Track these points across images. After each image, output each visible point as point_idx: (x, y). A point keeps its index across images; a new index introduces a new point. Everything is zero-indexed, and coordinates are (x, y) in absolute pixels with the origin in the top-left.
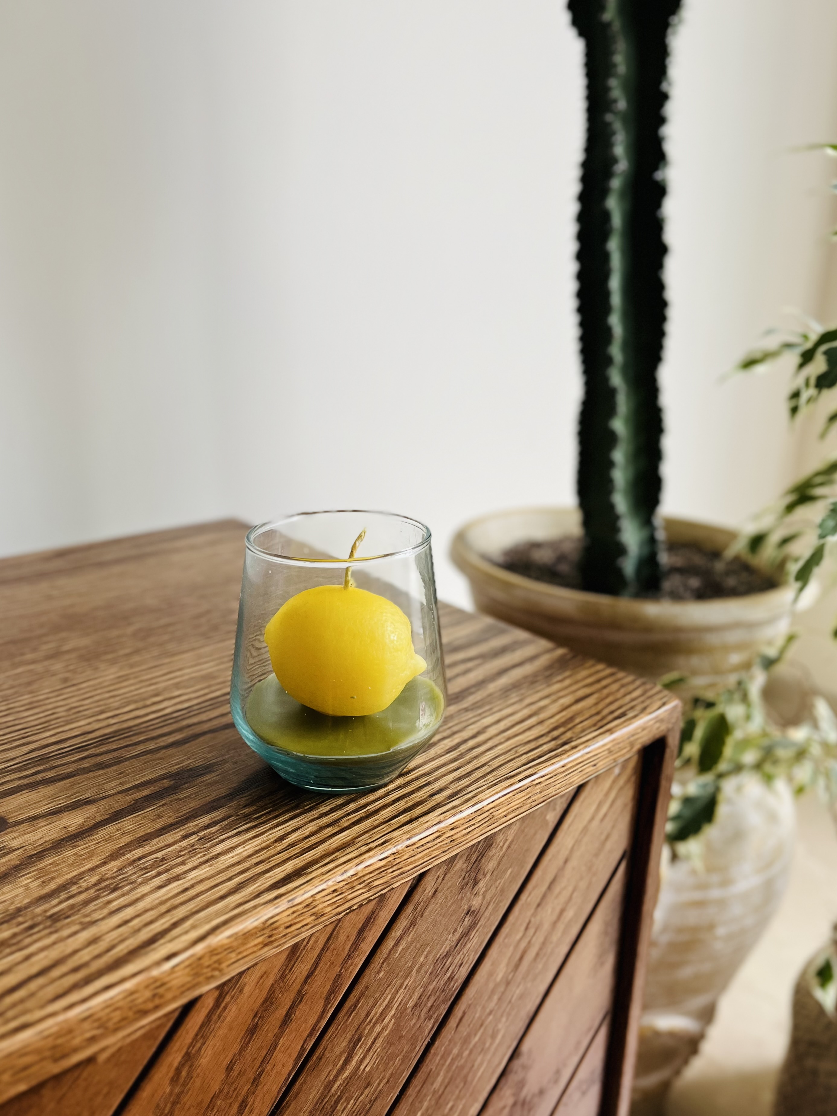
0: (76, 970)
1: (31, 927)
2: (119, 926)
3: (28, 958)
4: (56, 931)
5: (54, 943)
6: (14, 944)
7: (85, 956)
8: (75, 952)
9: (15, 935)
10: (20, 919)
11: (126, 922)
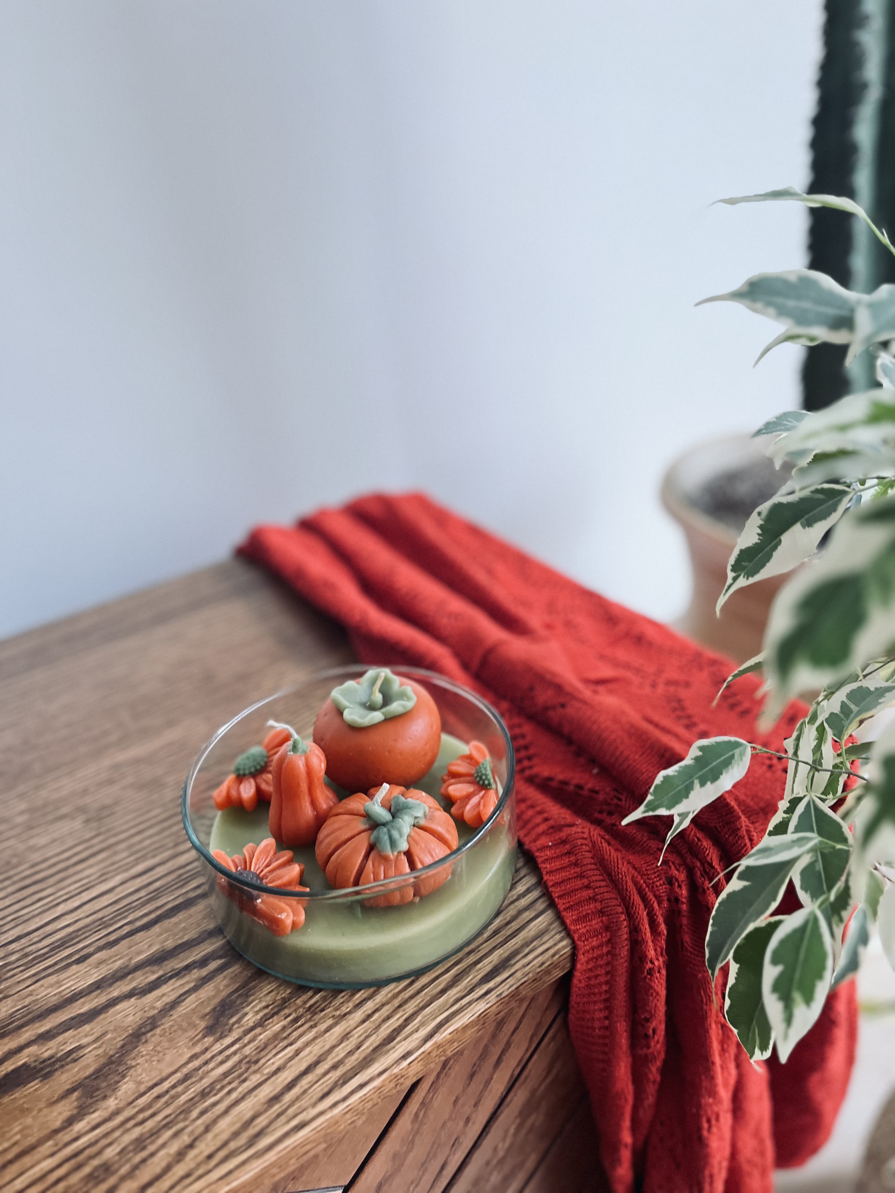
0: (335, 1067)
1: (296, 1020)
2: (363, 1021)
3: (297, 1053)
4: (315, 1026)
5: (315, 1038)
6: (285, 1038)
7: (340, 1052)
8: (333, 1047)
9: (284, 1028)
10: (287, 1011)
11: (369, 1016)
